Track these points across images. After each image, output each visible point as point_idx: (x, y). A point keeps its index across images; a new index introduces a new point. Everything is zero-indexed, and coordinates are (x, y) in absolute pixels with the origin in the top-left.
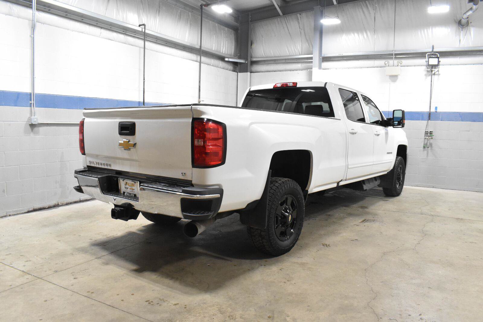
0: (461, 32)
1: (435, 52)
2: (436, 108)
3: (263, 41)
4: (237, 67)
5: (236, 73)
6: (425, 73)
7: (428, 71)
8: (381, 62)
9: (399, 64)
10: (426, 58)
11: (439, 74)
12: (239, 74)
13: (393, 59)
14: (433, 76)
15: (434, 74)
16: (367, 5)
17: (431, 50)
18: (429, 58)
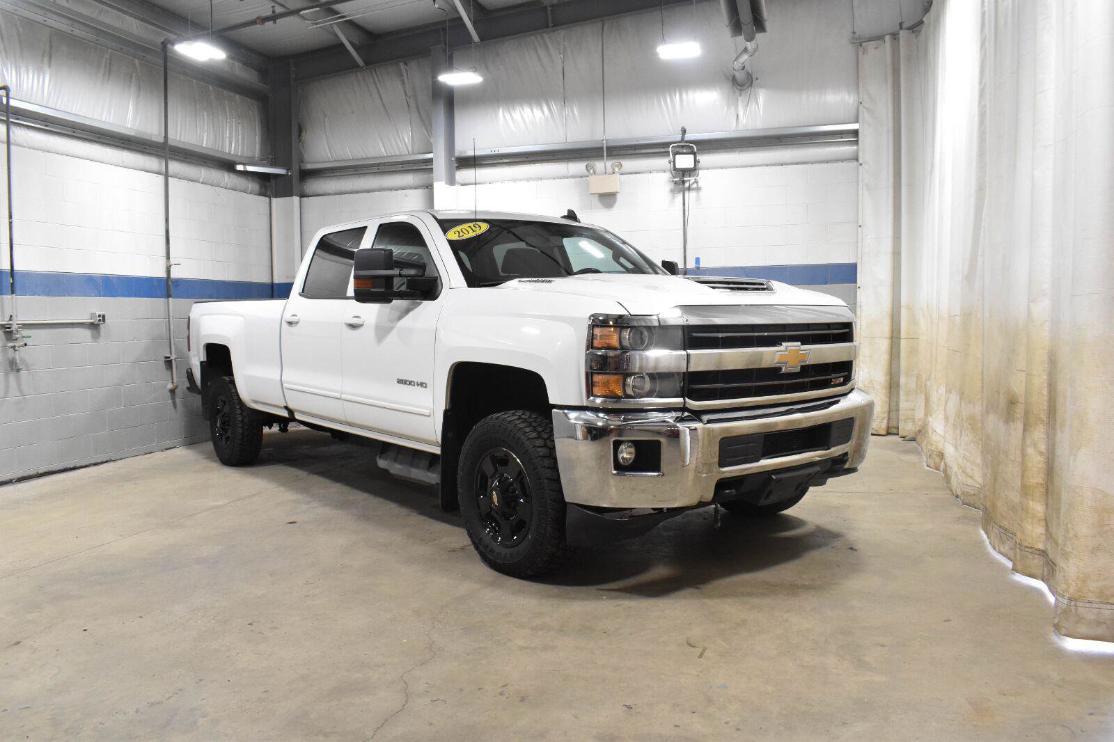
0: (740, 98)
1: (687, 142)
2: (698, 260)
3: (327, 124)
4: (269, 186)
5: (267, 199)
6: (670, 186)
7: (676, 183)
8: (578, 167)
9: (617, 170)
10: (669, 155)
11: (698, 189)
12: (274, 200)
13: (603, 159)
14: (687, 194)
15: (689, 189)
16: (545, 44)
17: (679, 138)
18: (675, 154)
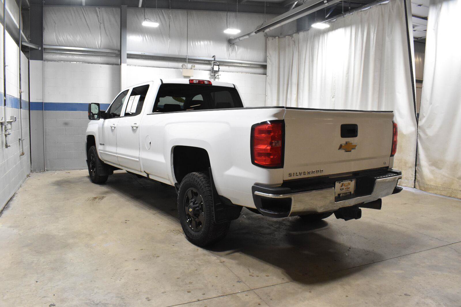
0: (230, 48)
3: (56, 28)
5: (28, 60)
9: (193, 68)
12: (31, 61)
13: (186, 63)
14: (215, 79)
16: (162, 13)
17: (214, 59)
18: (213, 65)
